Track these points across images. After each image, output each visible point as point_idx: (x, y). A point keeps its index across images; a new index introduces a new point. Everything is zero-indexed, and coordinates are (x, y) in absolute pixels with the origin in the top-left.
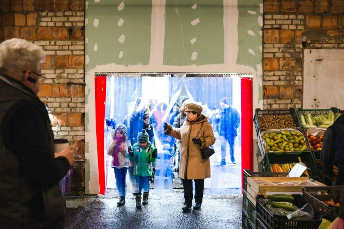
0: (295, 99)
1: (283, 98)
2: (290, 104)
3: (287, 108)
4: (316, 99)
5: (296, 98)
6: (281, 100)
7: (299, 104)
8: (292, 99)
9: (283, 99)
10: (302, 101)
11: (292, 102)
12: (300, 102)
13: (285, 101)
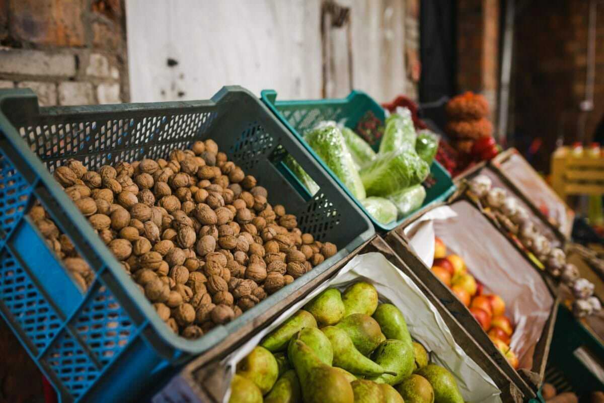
0: (94, 52)
1: (34, 40)
2: (72, 79)
3: (58, 101)
4: (174, 57)
5: (96, 47)
6: (26, 54)
7: (112, 82)
8: (77, 51)
9: (34, 47)
10: (121, 63)
11: (81, 71)
12: (115, 74)
13: (46, 64)
